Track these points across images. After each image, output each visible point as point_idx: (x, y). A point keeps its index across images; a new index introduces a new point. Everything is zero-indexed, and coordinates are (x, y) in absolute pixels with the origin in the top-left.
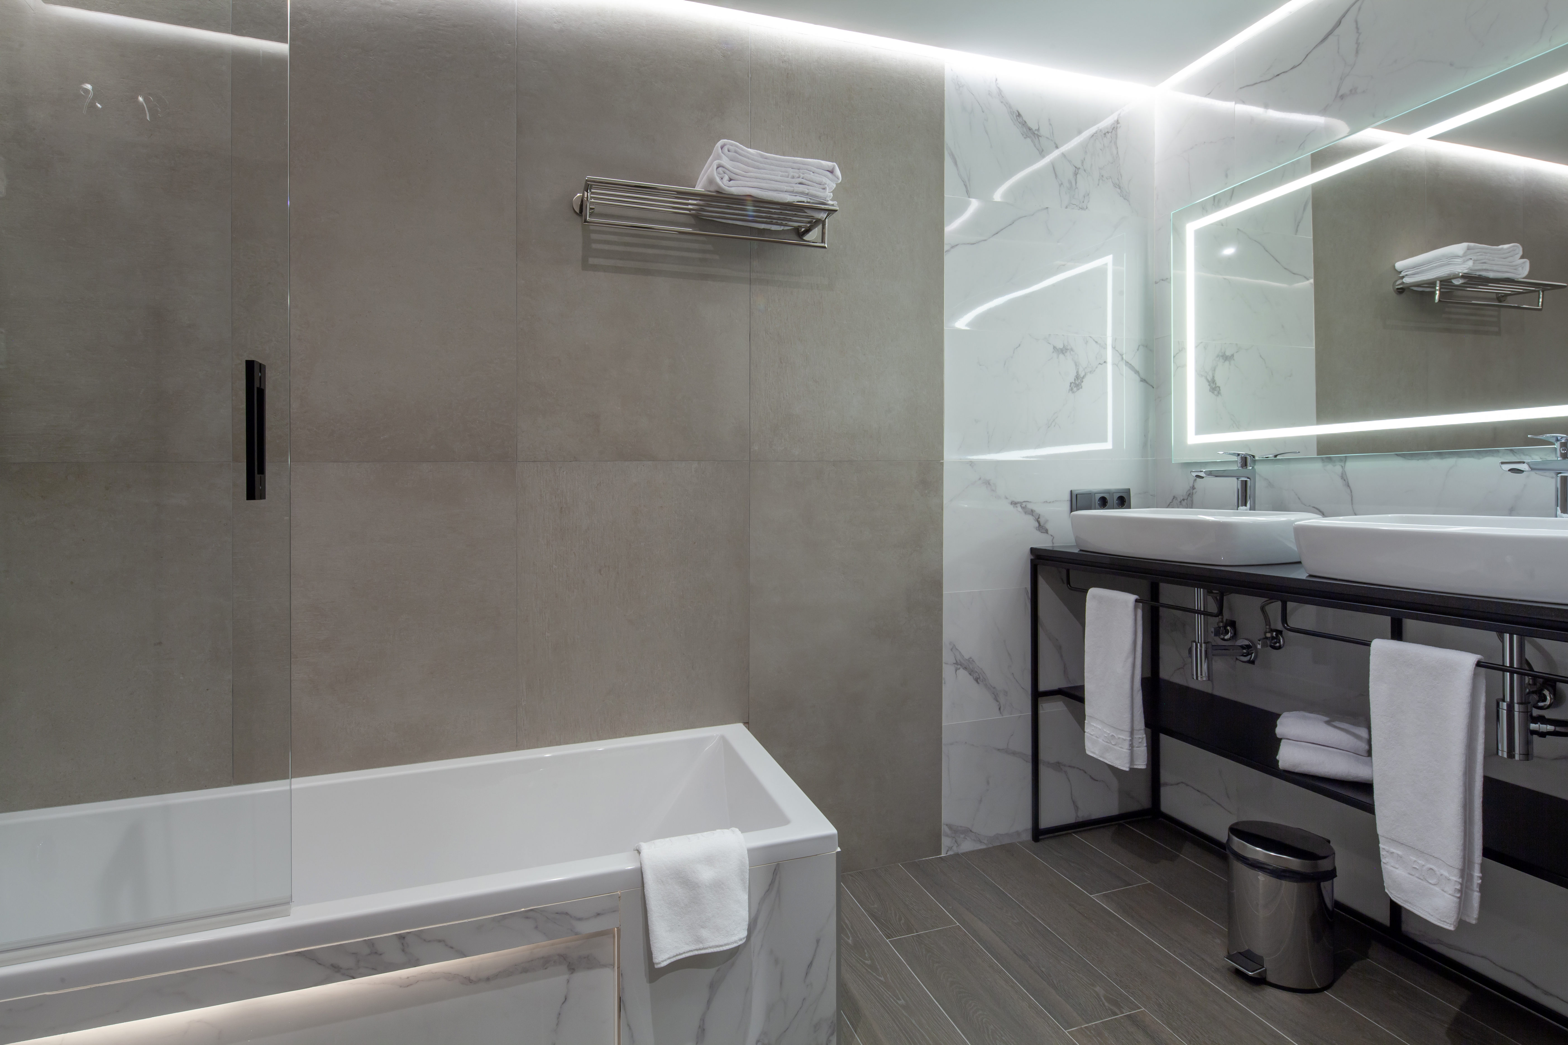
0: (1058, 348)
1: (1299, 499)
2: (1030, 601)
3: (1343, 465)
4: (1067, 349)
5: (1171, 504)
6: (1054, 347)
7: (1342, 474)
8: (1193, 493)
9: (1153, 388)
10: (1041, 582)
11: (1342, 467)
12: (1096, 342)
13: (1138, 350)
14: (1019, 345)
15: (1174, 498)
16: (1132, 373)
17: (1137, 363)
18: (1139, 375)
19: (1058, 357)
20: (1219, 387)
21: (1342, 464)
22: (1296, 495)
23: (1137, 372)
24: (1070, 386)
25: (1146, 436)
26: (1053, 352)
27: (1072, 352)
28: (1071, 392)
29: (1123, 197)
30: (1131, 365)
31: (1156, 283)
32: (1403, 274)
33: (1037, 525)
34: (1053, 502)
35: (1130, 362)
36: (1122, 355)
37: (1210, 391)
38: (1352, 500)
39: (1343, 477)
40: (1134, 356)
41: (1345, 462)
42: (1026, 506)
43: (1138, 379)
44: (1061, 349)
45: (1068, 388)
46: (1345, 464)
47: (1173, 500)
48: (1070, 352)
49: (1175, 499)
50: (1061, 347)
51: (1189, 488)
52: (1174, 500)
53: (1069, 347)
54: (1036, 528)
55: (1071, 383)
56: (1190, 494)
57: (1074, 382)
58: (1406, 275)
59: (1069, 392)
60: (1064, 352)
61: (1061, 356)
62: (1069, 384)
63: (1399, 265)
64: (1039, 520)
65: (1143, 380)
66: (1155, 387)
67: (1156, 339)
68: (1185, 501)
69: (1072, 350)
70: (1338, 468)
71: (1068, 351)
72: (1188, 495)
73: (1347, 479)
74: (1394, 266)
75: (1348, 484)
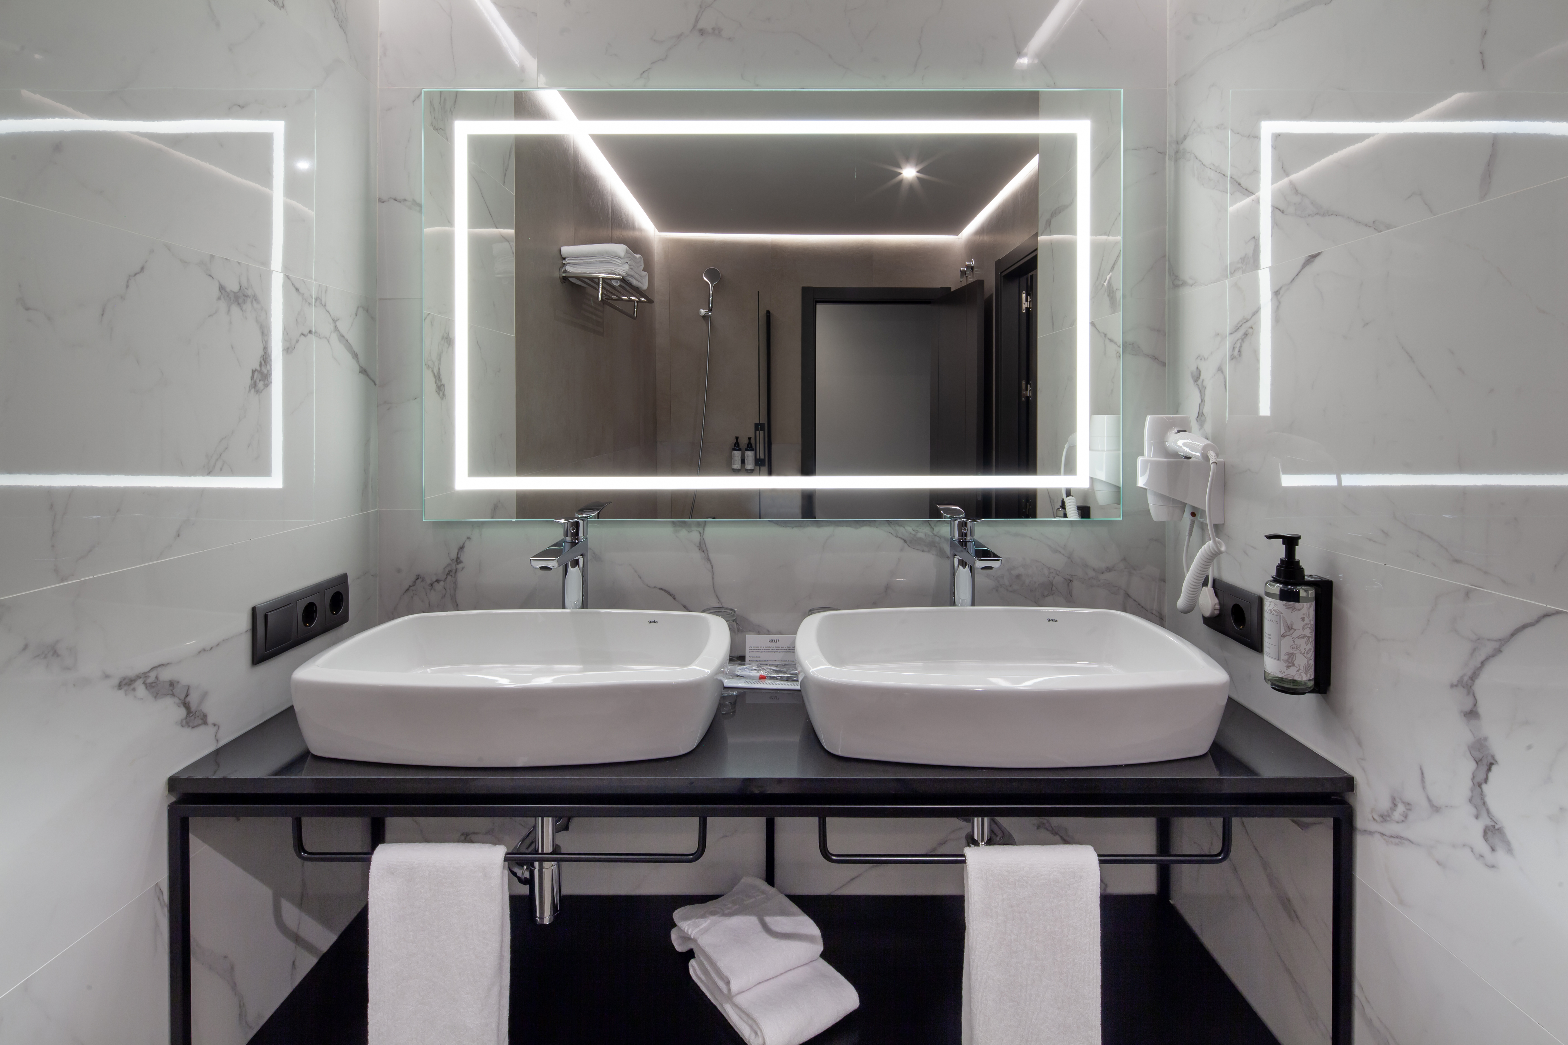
0: (228, 290)
1: (640, 578)
2: (166, 910)
3: (702, 532)
4: (246, 296)
5: (411, 588)
6: (222, 288)
7: (700, 543)
8: (456, 570)
9: (375, 384)
10: (199, 849)
11: (700, 533)
12: (297, 290)
13: (356, 315)
14: (142, 269)
15: (418, 578)
16: (349, 356)
17: (354, 337)
18: (358, 362)
19: (229, 310)
20: (444, 385)
21: (701, 529)
22: (636, 571)
23: (355, 356)
24: (252, 378)
25: (366, 471)
26: (219, 298)
27: (255, 303)
28: (253, 390)
29: (338, 19)
30: (347, 341)
31: (381, 201)
32: (567, 261)
33: (182, 712)
34: (218, 645)
35: (347, 336)
36: (335, 321)
37: (436, 392)
38: (713, 578)
39: (702, 547)
40: (352, 325)
41: (704, 526)
42: (157, 678)
43: (357, 368)
44: (234, 293)
45: (248, 381)
46: (704, 529)
47: (415, 582)
48: (252, 302)
49: (420, 580)
50: (235, 288)
51: (449, 561)
52: (418, 581)
53: (249, 292)
54: (182, 721)
55: (253, 372)
56: (450, 571)
57: (258, 368)
58: (569, 263)
59: (250, 391)
60: (240, 301)
61: (235, 309)
62: (250, 374)
63: (566, 250)
64: (188, 699)
65: (363, 371)
66: (377, 383)
67: (380, 299)
68: (442, 583)
69: (255, 298)
70: (695, 535)
71: (249, 300)
72: (448, 574)
73: (707, 549)
74: (560, 251)
75: (708, 556)
